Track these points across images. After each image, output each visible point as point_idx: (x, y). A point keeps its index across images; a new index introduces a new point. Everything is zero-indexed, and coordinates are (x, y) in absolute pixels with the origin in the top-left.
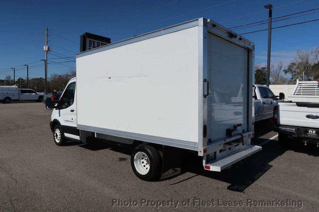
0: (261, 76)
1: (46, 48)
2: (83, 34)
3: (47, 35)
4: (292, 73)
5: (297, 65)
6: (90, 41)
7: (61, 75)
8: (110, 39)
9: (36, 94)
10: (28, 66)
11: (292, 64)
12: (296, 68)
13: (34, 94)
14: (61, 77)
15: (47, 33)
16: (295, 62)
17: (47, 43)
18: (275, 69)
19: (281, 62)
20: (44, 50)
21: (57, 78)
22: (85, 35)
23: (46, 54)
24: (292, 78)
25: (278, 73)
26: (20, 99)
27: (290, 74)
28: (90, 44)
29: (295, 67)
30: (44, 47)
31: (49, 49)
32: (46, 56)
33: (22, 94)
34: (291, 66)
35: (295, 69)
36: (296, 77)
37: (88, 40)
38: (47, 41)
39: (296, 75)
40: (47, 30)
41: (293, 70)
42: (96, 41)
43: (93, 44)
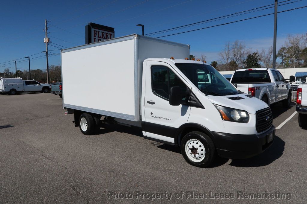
0: (252, 62)
1: (46, 40)
2: (87, 25)
3: (47, 27)
4: (282, 57)
5: (287, 49)
6: (95, 31)
7: (58, 67)
8: (113, 29)
9: (40, 85)
10: (29, 58)
11: (282, 48)
12: (287, 52)
13: (38, 85)
14: (58, 68)
15: (46, 25)
16: (286, 47)
17: (47, 35)
18: (266, 54)
19: (271, 47)
20: (44, 42)
21: (54, 69)
22: (90, 25)
23: (46, 46)
24: (282, 63)
25: (269, 57)
26: (25, 91)
27: (280, 58)
28: (95, 34)
29: (285, 51)
30: (45, 39)
31: (49, 41)
32: (46, 48)
33: (27, 85)
34: (281, 50)
35: (285, 54)
36: (286, 61)
37: (93, 30)
38: (47, 33)
39: (286, 59)
40: (46, 22)
41: (284, 54)
42: (101, 31)
43: (97, 34)
